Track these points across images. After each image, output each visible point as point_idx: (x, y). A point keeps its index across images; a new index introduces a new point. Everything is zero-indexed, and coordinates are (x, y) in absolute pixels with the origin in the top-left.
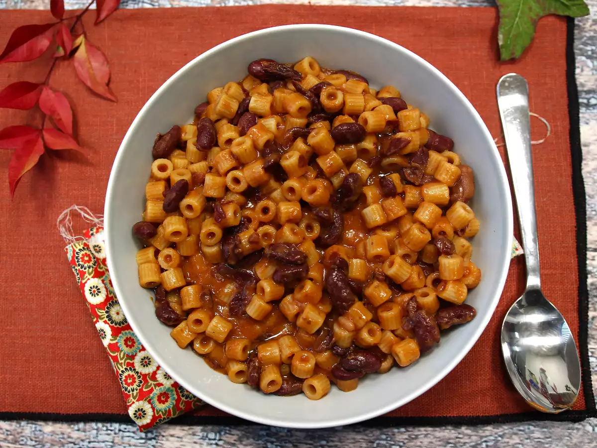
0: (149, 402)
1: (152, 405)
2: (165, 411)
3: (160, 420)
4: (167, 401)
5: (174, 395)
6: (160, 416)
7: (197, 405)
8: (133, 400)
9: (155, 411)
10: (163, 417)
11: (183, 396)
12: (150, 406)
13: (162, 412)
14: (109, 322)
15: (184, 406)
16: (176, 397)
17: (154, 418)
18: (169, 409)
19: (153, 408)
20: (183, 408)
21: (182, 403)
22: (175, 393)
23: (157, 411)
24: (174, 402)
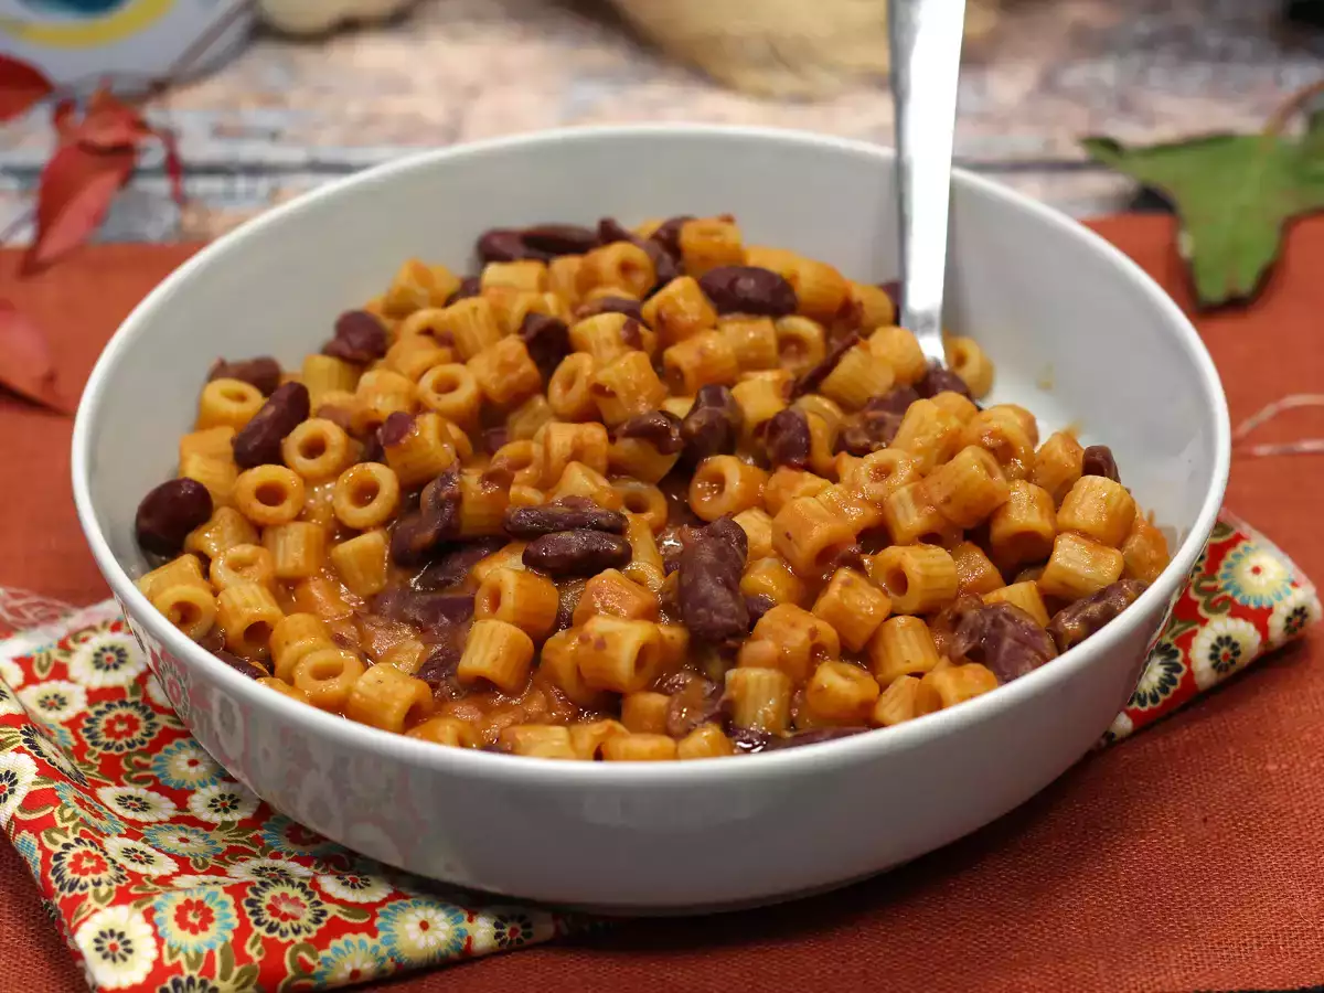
0: (149, 915)
1: (155, 927)
2: (198, 954)
3: (176, 984)
4: (205, 929)
5: (228, 916)
6: (177, 968)
7: (302, 960)
8: (95, 905)
9: (165, 948)
10: (187, 972)
11: (258, 923)
12: (149, 929)
13: (187, 955)
14: (33, 752)
15: (259, 953)
16: (236, 923)
17: (159, 970)
18: (211, 953)
19: (159, 940)
20: (257, 959)
21: (253, 945)
22: (233, 912)
23: (170, 948)
24: (230, 937)
